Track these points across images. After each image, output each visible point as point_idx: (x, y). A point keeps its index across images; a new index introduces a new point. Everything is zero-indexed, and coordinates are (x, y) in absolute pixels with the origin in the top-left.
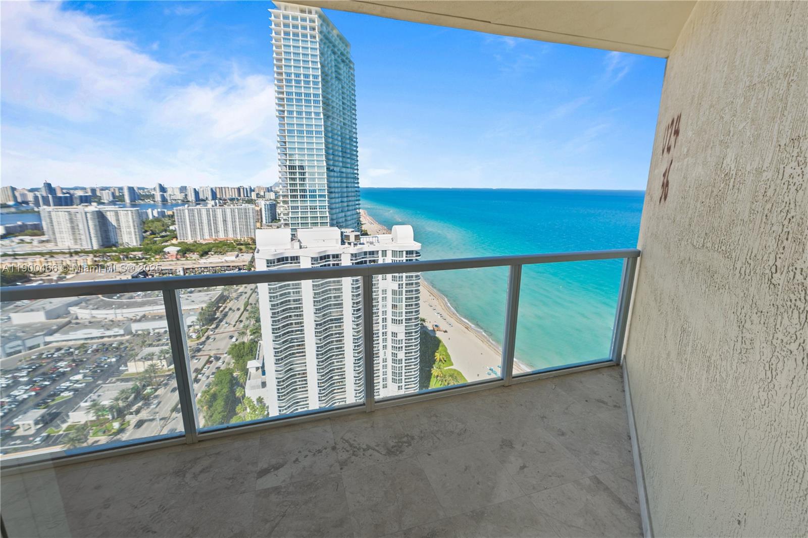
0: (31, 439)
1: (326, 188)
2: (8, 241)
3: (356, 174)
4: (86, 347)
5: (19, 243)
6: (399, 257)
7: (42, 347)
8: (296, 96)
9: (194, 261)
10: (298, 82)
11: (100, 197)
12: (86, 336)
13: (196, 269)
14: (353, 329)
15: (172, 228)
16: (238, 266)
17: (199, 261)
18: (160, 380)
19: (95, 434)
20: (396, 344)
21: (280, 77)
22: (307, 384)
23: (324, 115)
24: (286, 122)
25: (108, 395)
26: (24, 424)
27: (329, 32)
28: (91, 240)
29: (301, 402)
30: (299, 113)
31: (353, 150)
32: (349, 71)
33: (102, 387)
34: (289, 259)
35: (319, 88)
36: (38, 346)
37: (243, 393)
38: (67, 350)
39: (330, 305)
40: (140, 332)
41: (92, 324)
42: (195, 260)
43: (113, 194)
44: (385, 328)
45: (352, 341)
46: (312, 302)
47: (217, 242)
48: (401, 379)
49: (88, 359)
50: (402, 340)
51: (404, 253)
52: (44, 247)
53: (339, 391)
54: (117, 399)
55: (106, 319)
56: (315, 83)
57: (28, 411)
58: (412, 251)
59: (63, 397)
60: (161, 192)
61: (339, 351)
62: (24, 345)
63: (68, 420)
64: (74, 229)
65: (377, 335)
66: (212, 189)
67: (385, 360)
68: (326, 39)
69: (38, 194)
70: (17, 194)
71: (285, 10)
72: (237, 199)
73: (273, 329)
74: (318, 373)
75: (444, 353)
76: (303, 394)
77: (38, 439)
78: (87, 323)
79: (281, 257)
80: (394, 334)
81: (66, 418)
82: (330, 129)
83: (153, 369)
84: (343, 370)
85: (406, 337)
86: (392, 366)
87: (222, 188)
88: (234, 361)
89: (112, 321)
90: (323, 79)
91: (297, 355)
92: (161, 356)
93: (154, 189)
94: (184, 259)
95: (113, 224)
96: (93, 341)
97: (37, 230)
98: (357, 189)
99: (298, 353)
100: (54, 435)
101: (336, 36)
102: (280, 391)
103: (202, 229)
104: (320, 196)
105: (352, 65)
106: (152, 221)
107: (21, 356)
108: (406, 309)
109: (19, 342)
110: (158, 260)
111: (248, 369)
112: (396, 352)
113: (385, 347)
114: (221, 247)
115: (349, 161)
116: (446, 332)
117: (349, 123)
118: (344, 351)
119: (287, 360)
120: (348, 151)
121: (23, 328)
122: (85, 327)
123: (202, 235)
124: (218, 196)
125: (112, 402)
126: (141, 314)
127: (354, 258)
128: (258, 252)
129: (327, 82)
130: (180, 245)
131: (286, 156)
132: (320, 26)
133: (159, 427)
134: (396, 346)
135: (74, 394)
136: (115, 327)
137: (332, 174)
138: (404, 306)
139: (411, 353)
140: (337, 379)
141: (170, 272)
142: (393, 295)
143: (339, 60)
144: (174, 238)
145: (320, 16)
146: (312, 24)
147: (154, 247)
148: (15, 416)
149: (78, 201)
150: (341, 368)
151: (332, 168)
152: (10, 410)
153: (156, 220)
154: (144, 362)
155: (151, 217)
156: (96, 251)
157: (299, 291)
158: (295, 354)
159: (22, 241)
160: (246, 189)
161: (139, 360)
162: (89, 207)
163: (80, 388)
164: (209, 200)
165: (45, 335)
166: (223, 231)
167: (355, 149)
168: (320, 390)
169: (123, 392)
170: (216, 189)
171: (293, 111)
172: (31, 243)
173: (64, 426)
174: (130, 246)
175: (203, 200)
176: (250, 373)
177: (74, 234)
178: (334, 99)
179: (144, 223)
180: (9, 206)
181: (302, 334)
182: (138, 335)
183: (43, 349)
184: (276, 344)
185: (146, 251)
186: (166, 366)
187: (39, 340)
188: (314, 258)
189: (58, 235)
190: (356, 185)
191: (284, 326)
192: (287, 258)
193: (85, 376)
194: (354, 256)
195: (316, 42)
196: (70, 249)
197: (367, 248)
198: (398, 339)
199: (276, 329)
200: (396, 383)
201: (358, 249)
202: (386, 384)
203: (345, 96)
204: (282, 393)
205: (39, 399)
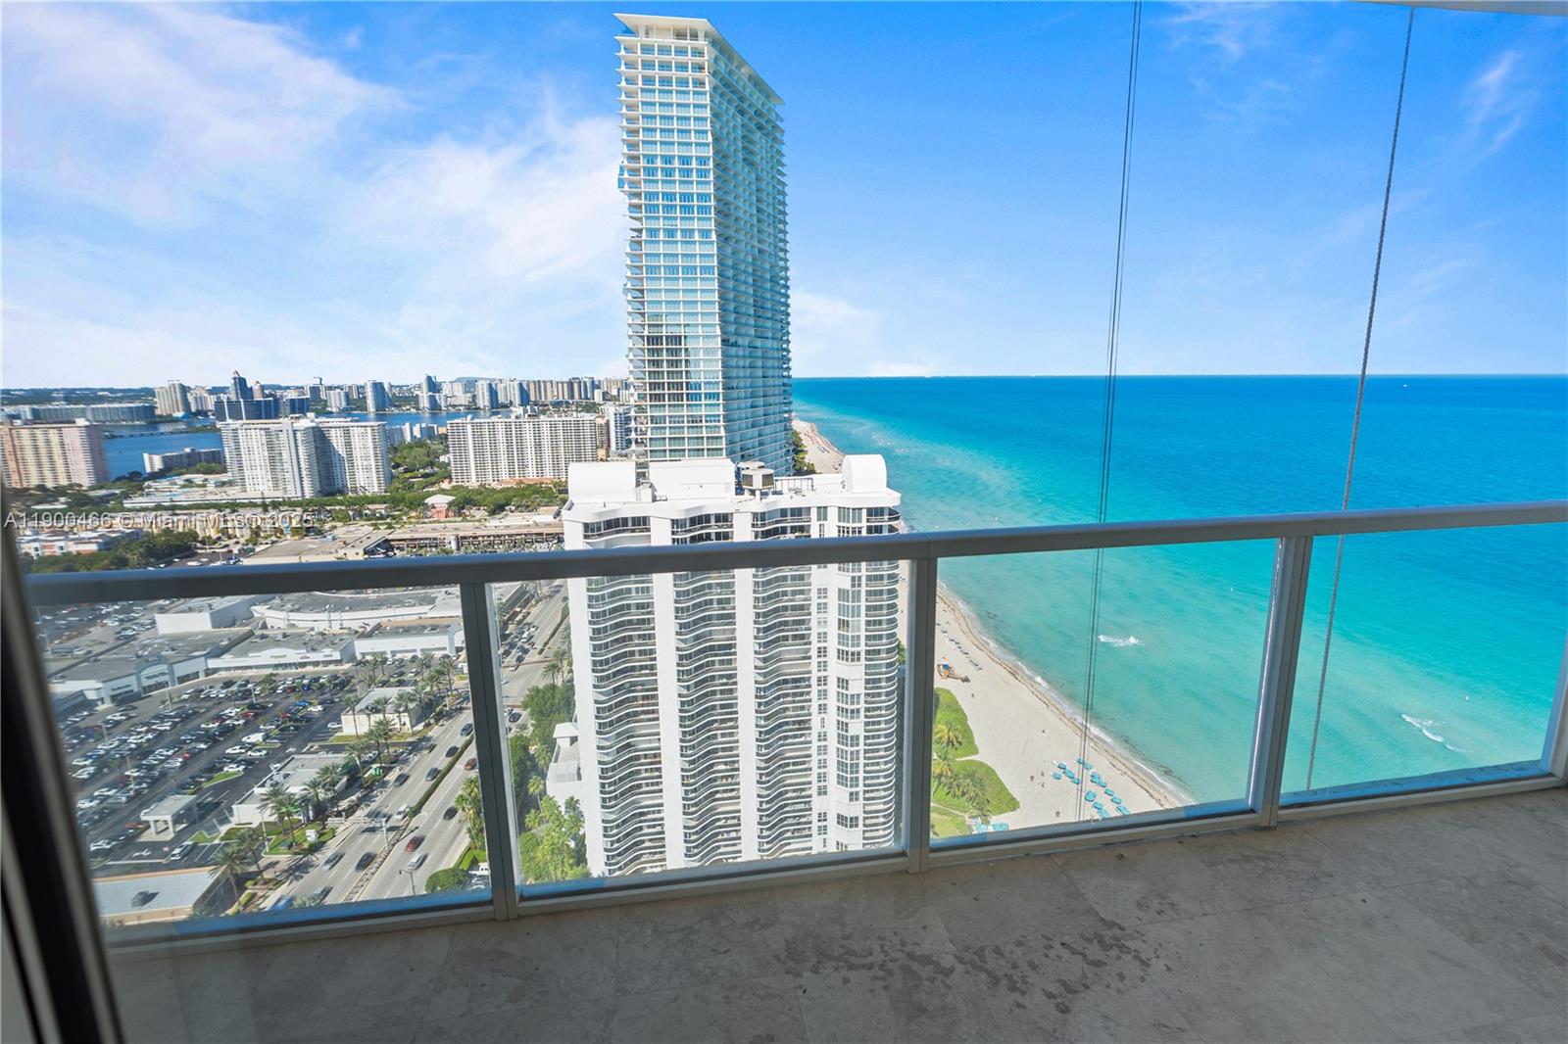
0: (166, 849)
1: (721, 379)
2: (168, 483)
3: (784, 350)
4: (275, 681)
5: (183, 487)
6: (854, 522)
7: (202, 678)
8: (663, 199)
9: (477, 524)
10: (668, 172)
11: (326, 401)
12: (276, 662)
13: (481, 539)
14: (756, 667)
15: (443, 459)
16: (557, 534)
17: (487, 524)
18: (396, 751)
19: (274, 849)
20: (847, 704)
21: (634, 165)
22: (660, 777)
23: (719, 236)
24: (644, 251)
25: (301, 774)
26: (157, 821)
27: (730, 73)
28: (301, 481)
29: (648, 813)
30: (670, 233)
31: (780, 302)
32: (772, 147)
33: (293, 758)
34: (630, 523)
35: (709, 183)
36: (196, 675)
37: (541, 787)
38: (241, 686)
39: (710, 618)
40: (369, 658)
41: (287, 639)
42: (480, 521)
43: (347, 395)
44: (822, 668)
45: (753, 693)
46: (673, 610)
47: (522, 486)
48: (857, 778)
49: (276, 704)
50: (859, 695)
51: (864, 512)
52: (224, 494)
53: (725, 795)
54: (314, 785)
55: (313, 629)
56: (702, 173)
57: (165, 797)
58: (882, 509)
59: (228, 774)
60: (430, 391)
61: (727, 713)
62: (171, 672)
63: (231, 819)
64: (274, 460)
65: (807, 683)
66: (521, 384)
67: (822, 737)
68: (725, 87)
69: (224, 397)
70: (190, 398)
71: (647, 34)
72: (567, 403)
73: (595, 663)
74: (682, 755)
75: (959, 727)
76: (653, 798)
77: (177, 851)
78: (280, 637)
79: (613, 518)
80: (843, 683)
81: (227, 814)
82: (730, 262)
83: (383, 731)
84: (734, 752)
85: (866, 689)
86: (838, 749)
87: (539, 382)
88: (533, 722)
89: (323, 634)
90: (717, 165)
91: (642, 717)
92: (400, 706)
93: (420, 386)
94: (461, 518)
95: (340, 453)
96: (288, 671)
97: (214, 463)
98: (786, 381)
99: (644, 712)
100: (205, 846)
101: (746, 80)
102: (607, 789)
103: (495, 462)
104: (709, 396)
105: (778, 135)
106: (410, 447)
107: (164, 694)
108: (866, 630)
109: (164, 668)
110: (412, 520)
111: (555, 739)
112: (847, 721)
113: (822, 708)
114: (528, 497)
115: (769, 324)
116: (966, 680)
117: (771, 249)
118: (736, 713)
119: (622, 725)
120: (769, 306)
121: (174, 641)
122: (277, 643)
123: (496, 472)
124: (533, 398)
125: (305, 789)
126: (373, 623)
127: (759, 522)
128: (570, 509)
129: (725, 170)
130: (455, 492)
131: (644, 317)
132: (712, 61)
133: (386, 845)
134: (847, 707)
135: (245, 770)
136: (327, 646)
137: (733, 351)
138: (863, 624)
139: (879, 723)
140: (722, 771)
141: (434, 543)
142: (839, 600)
143: (752, 126)
144: (446, 478)
145: (714, 43)
146: (698, 59)
147: (409, 495)
148: (145, 805)
149: (288, 410)
150: (731, 749)
151: (733, 340)
152: (138, 793)
153: (418, 443)
154: (368, 715)
155: (408, 439)
156: (309, 502)
157: (648, 588)
158: (640, 715)
159: (190, 483)
160: (585, 383)
161: (361, 711)
162: (301, 421)
163: (256, 759)
164: (515, 406)
165: (208, 656)
166: (534, 466)
167: (783, 300)
168: (686, 792)
169: (326, 771)
170: (528, 385)
171: (658, 230)
172: (204, 486)
173: (224, 829)
174: (368, 493)
175: (505, 406)
176: (559, 747)
177: (273, 469)
178: (740, 203)
179: (396, 449)
180: (176, 420)
181: (652, 675)
182: (365, 663)
183: (202, 682)
184: (599, 693)
185: (394, 502)
186: (408, 725)
187: (198, 665)
188: (677, 520)
189: (247, 473)
190: (785, 374)
191: (616, 658)
192: (625, 521)
193: (267, 737)
194: (759, 517)
195: (705, 93)
196: (264, 498)
197: (786, 502)
198: (849, 693)
199: (601, 663)
200: (847, 786)
201: (767, 504)
202: (825, 787)
203: (764, 196)
204: (610, 793)
205: (185, 776)
